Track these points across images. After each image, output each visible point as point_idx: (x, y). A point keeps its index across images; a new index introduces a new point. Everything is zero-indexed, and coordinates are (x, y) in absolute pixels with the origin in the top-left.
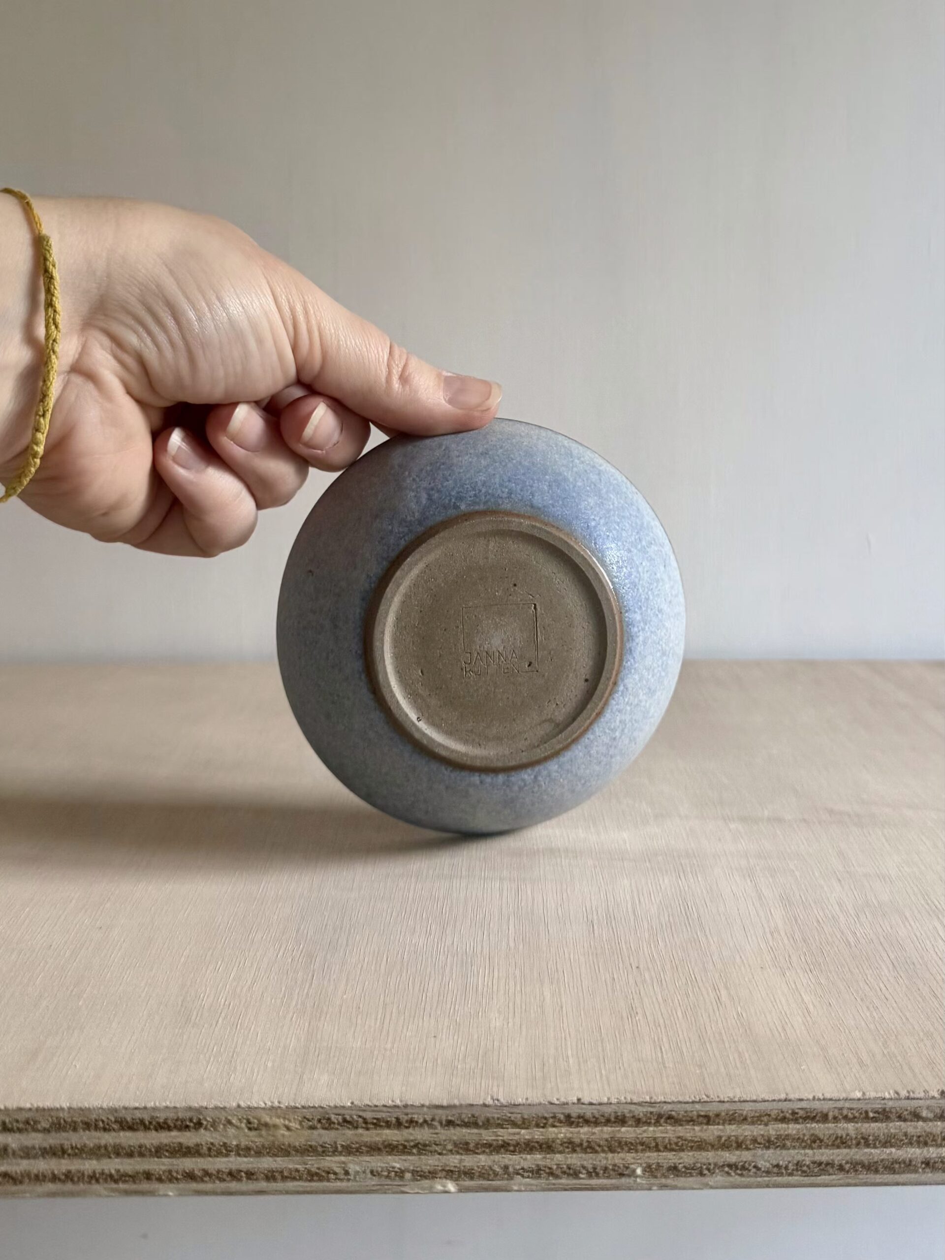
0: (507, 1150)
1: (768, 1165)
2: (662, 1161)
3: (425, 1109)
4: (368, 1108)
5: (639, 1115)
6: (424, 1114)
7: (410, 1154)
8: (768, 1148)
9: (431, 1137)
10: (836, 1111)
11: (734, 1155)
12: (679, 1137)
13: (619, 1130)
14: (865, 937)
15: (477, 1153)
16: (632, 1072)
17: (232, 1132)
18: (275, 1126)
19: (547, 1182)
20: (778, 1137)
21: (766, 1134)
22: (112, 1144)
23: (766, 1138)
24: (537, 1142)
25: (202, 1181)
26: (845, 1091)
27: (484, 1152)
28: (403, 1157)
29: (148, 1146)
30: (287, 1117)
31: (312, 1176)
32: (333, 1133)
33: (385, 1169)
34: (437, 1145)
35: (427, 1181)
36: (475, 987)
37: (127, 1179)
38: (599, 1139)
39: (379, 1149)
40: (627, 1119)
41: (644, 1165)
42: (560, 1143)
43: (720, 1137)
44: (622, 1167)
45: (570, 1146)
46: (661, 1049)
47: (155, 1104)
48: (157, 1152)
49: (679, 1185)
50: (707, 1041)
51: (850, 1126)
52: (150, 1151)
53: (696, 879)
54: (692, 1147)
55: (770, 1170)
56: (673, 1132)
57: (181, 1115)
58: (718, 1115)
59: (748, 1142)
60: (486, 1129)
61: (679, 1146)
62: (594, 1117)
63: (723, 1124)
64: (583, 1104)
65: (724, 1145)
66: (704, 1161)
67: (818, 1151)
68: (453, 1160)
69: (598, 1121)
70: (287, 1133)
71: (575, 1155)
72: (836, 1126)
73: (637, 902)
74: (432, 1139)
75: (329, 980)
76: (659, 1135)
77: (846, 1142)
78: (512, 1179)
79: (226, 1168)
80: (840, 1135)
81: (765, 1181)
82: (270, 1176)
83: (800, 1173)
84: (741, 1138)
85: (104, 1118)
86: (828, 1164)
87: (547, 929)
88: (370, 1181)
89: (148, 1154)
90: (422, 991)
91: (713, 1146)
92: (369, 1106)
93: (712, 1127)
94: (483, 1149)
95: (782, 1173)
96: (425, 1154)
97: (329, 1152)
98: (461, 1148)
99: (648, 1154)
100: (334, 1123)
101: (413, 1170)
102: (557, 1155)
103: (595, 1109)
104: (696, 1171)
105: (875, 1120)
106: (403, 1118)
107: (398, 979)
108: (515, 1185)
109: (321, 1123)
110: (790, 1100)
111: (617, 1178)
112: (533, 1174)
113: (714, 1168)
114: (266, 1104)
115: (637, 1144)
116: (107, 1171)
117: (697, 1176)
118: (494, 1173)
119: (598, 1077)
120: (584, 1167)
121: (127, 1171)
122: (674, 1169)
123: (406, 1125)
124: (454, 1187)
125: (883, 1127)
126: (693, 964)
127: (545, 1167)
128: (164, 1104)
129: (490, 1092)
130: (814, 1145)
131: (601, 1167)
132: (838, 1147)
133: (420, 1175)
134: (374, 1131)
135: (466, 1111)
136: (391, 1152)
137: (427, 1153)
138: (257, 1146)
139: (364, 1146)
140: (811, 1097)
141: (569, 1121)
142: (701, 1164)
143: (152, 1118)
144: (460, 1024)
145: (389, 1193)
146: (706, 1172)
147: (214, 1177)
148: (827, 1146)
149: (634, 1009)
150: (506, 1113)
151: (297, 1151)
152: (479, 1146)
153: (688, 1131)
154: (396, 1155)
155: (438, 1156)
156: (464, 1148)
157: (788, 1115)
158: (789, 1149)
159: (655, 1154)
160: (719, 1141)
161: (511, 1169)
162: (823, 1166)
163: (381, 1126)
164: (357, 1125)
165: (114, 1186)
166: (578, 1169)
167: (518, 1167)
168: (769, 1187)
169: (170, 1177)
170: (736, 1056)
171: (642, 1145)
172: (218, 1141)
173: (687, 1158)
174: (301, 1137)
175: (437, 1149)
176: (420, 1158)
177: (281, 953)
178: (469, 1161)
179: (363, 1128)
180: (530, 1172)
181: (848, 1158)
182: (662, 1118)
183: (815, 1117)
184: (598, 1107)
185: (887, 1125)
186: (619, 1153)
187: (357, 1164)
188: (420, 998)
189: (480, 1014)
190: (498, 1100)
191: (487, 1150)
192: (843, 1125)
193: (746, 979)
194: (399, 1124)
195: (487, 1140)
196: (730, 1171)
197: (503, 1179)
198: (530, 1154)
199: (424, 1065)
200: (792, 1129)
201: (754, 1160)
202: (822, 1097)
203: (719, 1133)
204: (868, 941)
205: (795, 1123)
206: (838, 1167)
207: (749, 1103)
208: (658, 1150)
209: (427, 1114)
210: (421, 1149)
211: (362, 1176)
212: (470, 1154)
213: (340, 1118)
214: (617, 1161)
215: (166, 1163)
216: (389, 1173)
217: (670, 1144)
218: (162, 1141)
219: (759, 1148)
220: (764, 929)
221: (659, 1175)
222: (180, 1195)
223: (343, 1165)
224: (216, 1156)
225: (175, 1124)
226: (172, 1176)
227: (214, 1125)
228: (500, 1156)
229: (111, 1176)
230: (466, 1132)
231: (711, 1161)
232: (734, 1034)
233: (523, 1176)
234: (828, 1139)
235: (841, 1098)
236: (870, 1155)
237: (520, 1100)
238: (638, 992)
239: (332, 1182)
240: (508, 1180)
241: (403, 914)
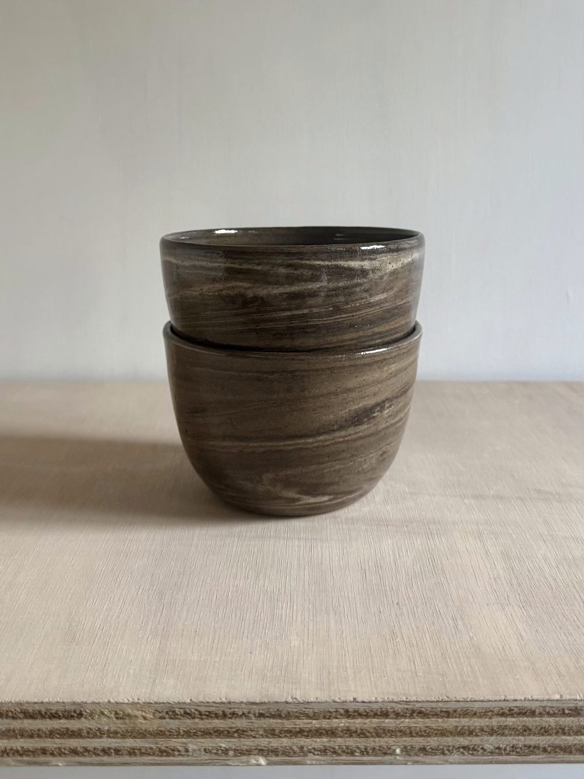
0: (302, 735)
1: (492, 747)
2: (415, 744)
3: (244, 705)
4: (202, 704)
5: (398, 710)
6: (243, 709)
7: (233, 737)
8: (492, 735)
9: (248, 725)
10: (541, 708)
11: (467, 740)
12: (427, 727)
13: (384, 721)
14: (563, 582)
15: (280, 737)
16: (393, 679)
17: (105, 721)
18: (136, 717)
19: (333, 758)
20: (500, 727)
21: (490, 724)
22: (19, 728)
23: (490, 728)
24: (324, 729)
25: (83, 755)
26: (547, 694)
27: (286, 736)
28: (228, 740)
29: (44, 730)
30: (144, 709)
31: (162, 752)
32: (177, 722)
33: (214, 748)
34: (252, 731)
35: (245, 757)
36: (280, 618)
37: (29, 753)
38: (369, 727)
39: (210, 734)
40: (389, 713)
41: (402, 747)
42: (340, 730)
43: (457, 727)
44: (386, 748)
45: (348, 733)
46: (414, 663)
47: (49, 699)
48: (50, 734)
49: (427, 761)
50: (447, 657)
51: (552, 721)
52: (46, 733)
53: (440, 539)
54: (436, 734)
55: (493, 751)
56: (423, 723)
57: (67, 708)
58: (455, 711)
59: (477, 731)
60: (288, 720)
61: (426, 733)
62: (365, 712)
63: (459, 717)
64: (357, 702)
65: (459, 732)
66: (446, 744)
67: (528, 737)
68: (264, 742)
69: (369, 715)
70: (143, 721)
71: (351, 739)
72: (541, 720)
73: (397, 555)
74: (248, 727)
75: (175, 611)
76: (412, 725)
77: (548, 732)
78: (306, 755)
79: (100, 747)
80: (544, 726)
81: (489, 759)
82: (132, 752)
83: (515, 753)
84: (472, 728)
85: (12, 710)
86: (535, 747)
87: (332, 575)
88: (203, 756)
89: (44, 735)
90: (241, 619)
91: (451, 733)
92: (203, 702)
93: (451, 719)
94: (285, 734)
95: (502, 754)
96: (244, 738)
97: (174, 735)
98: (269, 733)
99: (404, 739)
100: (177, 714)
101: (235, 749)
102: (339, 739)
103: (366, 706)
104: (440, 751)
105: (569, 715)
106: (227, 711)
107: (224, 611)
108: (308, 760)
109: (169, 714)
110: (507, 701)
111: (382, 756)
112: (321, 752)
113: (452, 749)
114: (128, 700)
115: (396, 731)
116: (14, 748)
117: (440, 755)
118: (294, 752)
119: (369, 684)
120: (358, 748)
121: (29, 748)
122: (423, 750)
123: (230, 716)
124: (264, 761)
125: (575, 721)
126: (438, 601)
127: (330, 747)
128: (56, 700)
129: (290, 692)
130: (524, 733)
131: (371, 748)
132: (543, 735)
133: (239, 752)
134: (207, 721)
135: (272, 707)
136: (219, 735)
137: (245, 736)
138: (122, 731)
139: (200, 731)
140: (523, 699)
141: (347, 714)
142: (443, 746)
143: (47, 710)
144: (268, 644)
145: (217, 765)
146: (447, 752)
147: (91, 753)
148: (534, 734)
149: (395, 634)
150: (302, 708)
151: (151, 734)
152: (283, 732)
153: (434, 722)
154: (223, 738)
155: (253, 739)
156: (272, 733)
157: (506, 711)
158: (506, 736)
159: (410, 739)
160: (456, 730)
161: (305, 749)
162: (532, 748)
163: (211, 717)
164: (194, 716)
165: (19, 758)
166: (354, 749)
167: (310, 747)
168: (493, 763)
169: (60, 753)
170: (469, 668)
171: (401, 732)
172: (94, 727)
173: (433, 742)
174: (155, 725)
175: (252, 734)
176: (240, 740)
177: (140, 591)
178: (275, 743)
179: (199, 718)
180: (319, 751)
181: (549, 743)
182: (414, 713)
183: (526, 713)
184: (369, 705)
185: (578, 719)
186: (383, 737)
187: (194, 744)
188: (240, 625)
189: (284, 636)
190: (296, 699)
191: (288, 735)
192: (546, 719)
193: (476, 613)
194: (224, 716)
195: (288, 728)
196: (464, 752)
197: (299, 756)
198: (319, 738)
199: (243, 673)
200: (510, 721)
201: (482, 743)
202: (531, 699)
203: (456, 724)
204: (565, 586)
205: (511, 717)
206: (542, 750)
207: (478, 702)
208: (412, 736)
209: (245, 709)
210: (240, 734)
211: (198, 752)
212: (276, 738)
213: (182, 711)
214: (382, 744)
215: (57, 742)
216: (217, 751)
217: (421, 732)
218: (54, 726)
219: (485, 735)
220: (490, 576)
221: (412, 754)
222: (68, 765)
223: (184, 745)
224: (93, 738)
225: (63, 714)
226: (61, 751)
227: (91, 715)
228: (297, 739)
229: (18, 751)
230: (273, 722)
231: (450, 744)
232: (467, 652)
233: (314, 754)
234: (535, 729)
235: (545, 699)
236: (565, 741)
237: (312, 699)
238: (398, 622)
239: (176, 757)
240: (303, 756)
241: (228, 564)
